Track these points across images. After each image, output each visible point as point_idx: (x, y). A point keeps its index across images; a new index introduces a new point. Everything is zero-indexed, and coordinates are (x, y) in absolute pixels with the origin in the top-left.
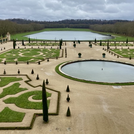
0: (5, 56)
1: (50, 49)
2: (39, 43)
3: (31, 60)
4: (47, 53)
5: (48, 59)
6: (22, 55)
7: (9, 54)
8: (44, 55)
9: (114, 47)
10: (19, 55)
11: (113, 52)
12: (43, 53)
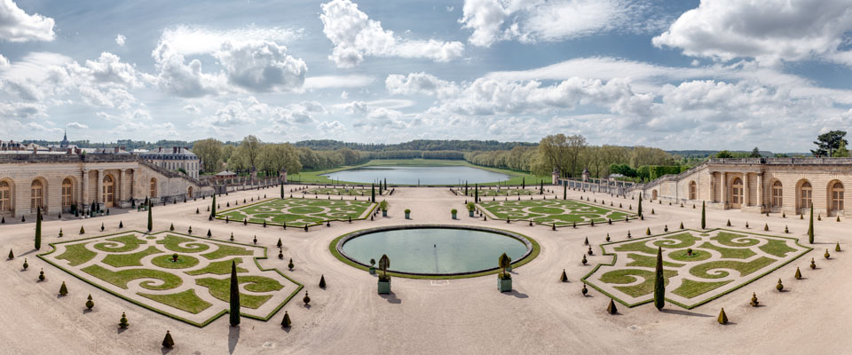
1: (351, 203)
2: (337, 189)
3: (297, 221)
5: (328, 221)
6: (289, 210)
7: (267, 207)
8: (329, 214)
9: (492, 199)
10: (282, 210)
12: (330, 210)
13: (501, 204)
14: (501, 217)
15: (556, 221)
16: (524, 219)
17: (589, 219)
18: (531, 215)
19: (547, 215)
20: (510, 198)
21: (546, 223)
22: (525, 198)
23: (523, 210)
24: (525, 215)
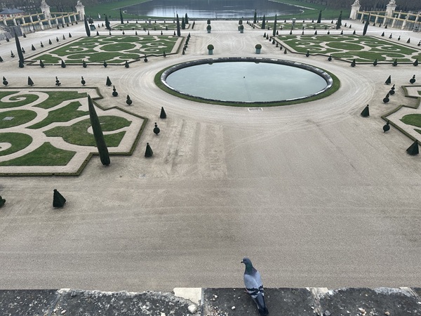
0: (68, 51)
2: (140, 24)
3: (115, 58)
4: (149, 44)
5: (145, 57)
6: (101, 49)
7: (77, 47)
8: (143, 50)
9: (288, 32)
10: (95, 49)
12: (141, 46)
13: (299, 38)
14: (300, 51)
15: (355, 57)
16: (322, 54)
17: (390, 59)
18: (328, 51)
19: (345, 51)
20: (307, 32)
21: (345, 59)
22: (321, 32)
23: (320, 44)
24: (323, 50)
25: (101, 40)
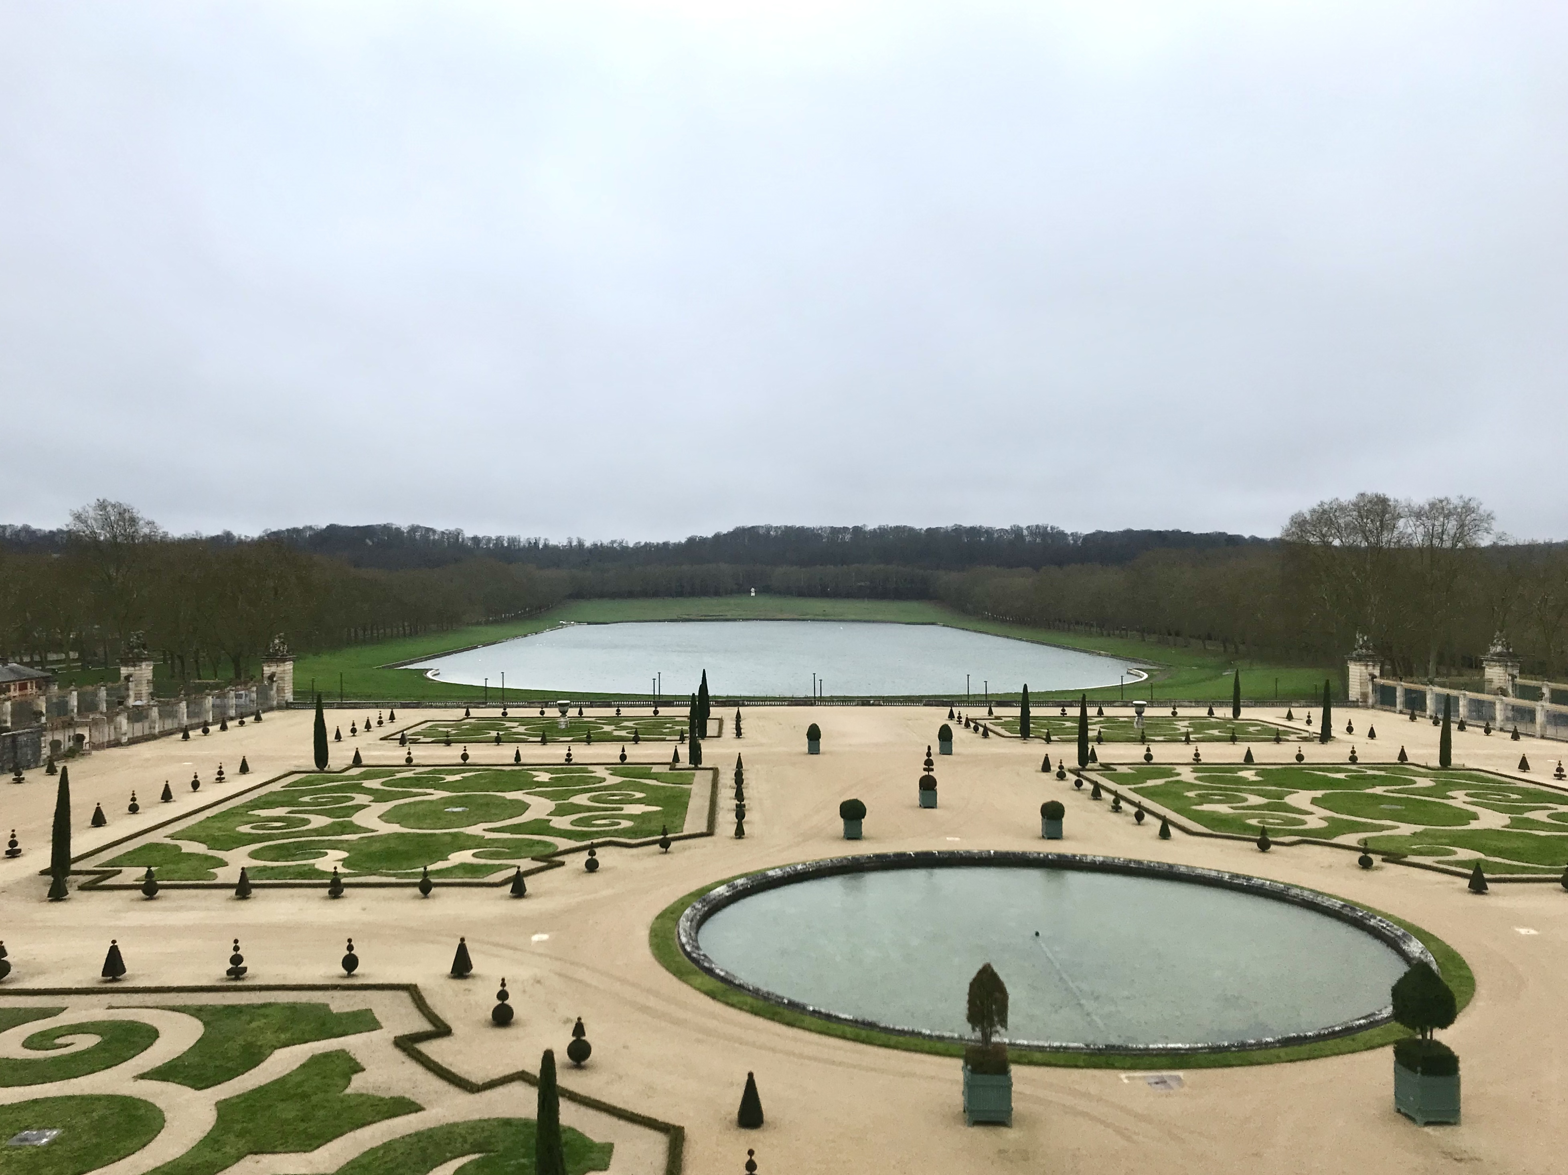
0: (245, 829)
1: (615, 773)
4: (582, 799)
6: (386, 819)
7: (281, 812)
8: (559, 822)
9: (1134, 752)
10: (358, 819)
11: (1123, 790)
12: (551, 805)
13: (1189, 774)
22: (1268, 752)
23: (1290, 800)
25: (374, 784)
